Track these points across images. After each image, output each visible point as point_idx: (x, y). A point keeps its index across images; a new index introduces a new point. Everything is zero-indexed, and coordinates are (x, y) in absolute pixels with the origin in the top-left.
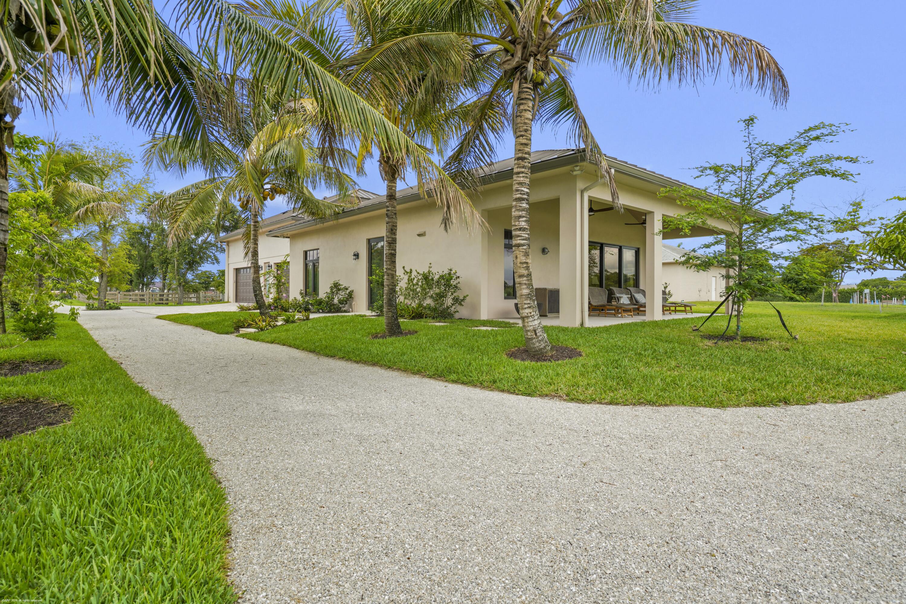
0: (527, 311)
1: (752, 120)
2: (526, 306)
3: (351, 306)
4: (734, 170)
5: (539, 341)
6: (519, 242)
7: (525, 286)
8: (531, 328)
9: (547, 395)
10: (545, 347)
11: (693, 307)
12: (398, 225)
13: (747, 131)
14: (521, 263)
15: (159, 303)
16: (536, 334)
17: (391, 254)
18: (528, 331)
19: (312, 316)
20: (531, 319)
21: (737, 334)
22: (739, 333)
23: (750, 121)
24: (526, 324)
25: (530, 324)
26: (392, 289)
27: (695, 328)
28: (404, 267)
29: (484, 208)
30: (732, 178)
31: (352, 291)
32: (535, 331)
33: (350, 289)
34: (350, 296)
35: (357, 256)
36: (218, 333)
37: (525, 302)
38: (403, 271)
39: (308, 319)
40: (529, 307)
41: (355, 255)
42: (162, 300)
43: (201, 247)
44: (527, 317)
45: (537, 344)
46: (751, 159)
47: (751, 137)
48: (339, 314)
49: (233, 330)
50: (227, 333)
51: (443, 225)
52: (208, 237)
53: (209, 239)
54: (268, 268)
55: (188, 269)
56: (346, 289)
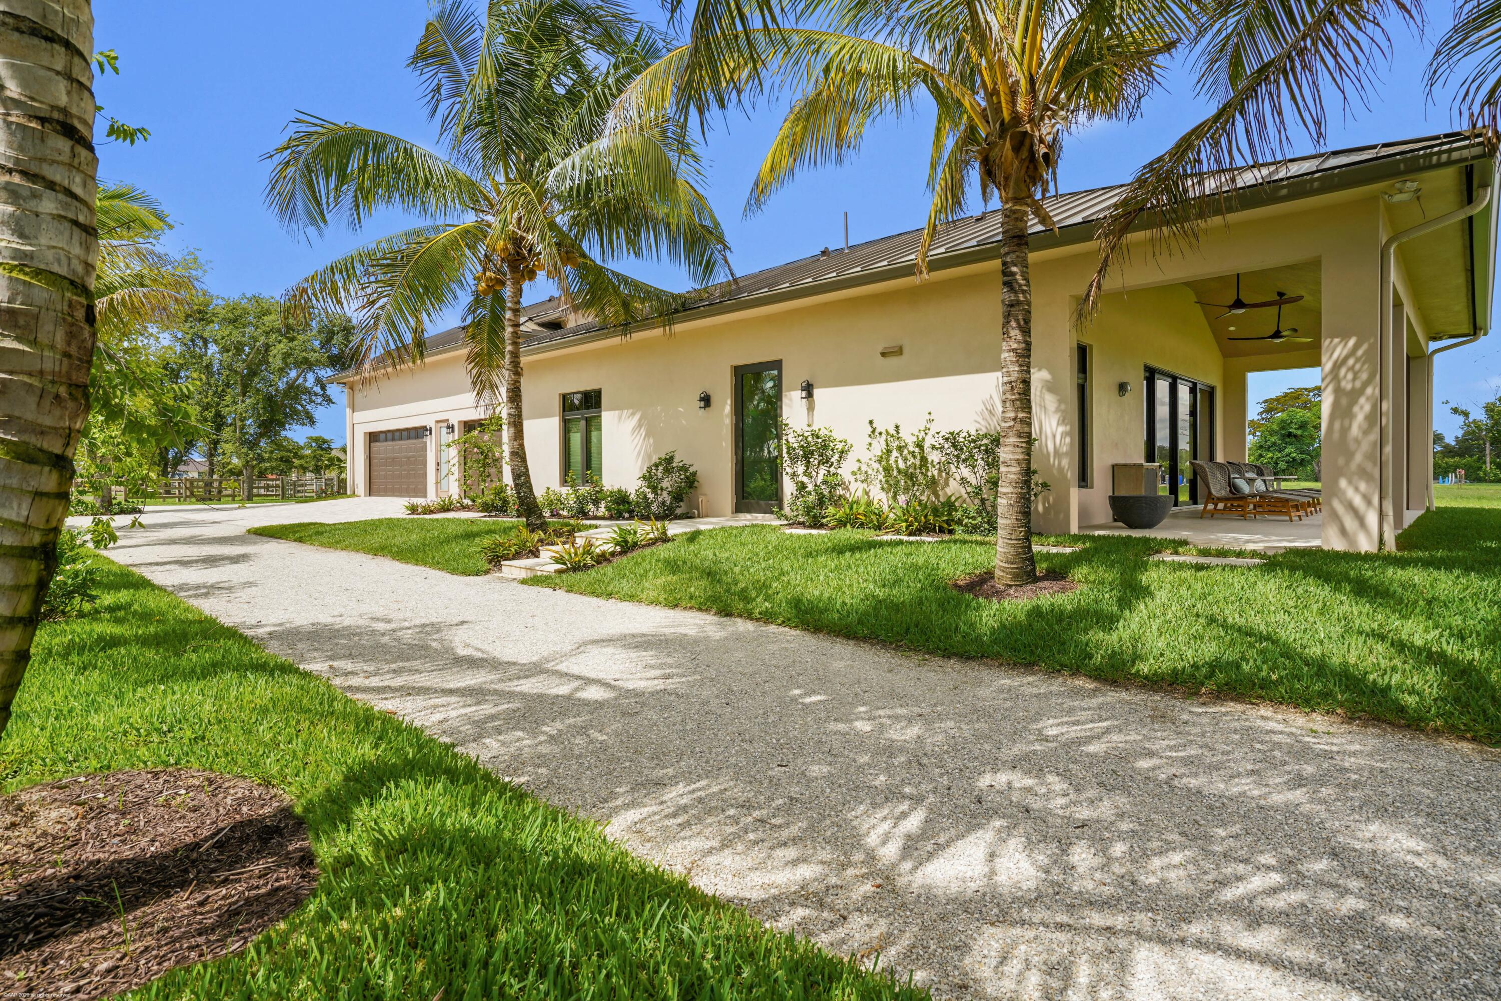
28: (871, 422)
31: (696, 474)
33: (692, 470)
34: (692, 482)
35: (706, 400)
38: (870, 430)
39: (665, 538)
41: (702, 399)
43: (286, 394)
49: (487, 566)
52: (299, 376)
53: (300, 380)
54: (444, 430)
55: (261, 435)
56: (684, 468)
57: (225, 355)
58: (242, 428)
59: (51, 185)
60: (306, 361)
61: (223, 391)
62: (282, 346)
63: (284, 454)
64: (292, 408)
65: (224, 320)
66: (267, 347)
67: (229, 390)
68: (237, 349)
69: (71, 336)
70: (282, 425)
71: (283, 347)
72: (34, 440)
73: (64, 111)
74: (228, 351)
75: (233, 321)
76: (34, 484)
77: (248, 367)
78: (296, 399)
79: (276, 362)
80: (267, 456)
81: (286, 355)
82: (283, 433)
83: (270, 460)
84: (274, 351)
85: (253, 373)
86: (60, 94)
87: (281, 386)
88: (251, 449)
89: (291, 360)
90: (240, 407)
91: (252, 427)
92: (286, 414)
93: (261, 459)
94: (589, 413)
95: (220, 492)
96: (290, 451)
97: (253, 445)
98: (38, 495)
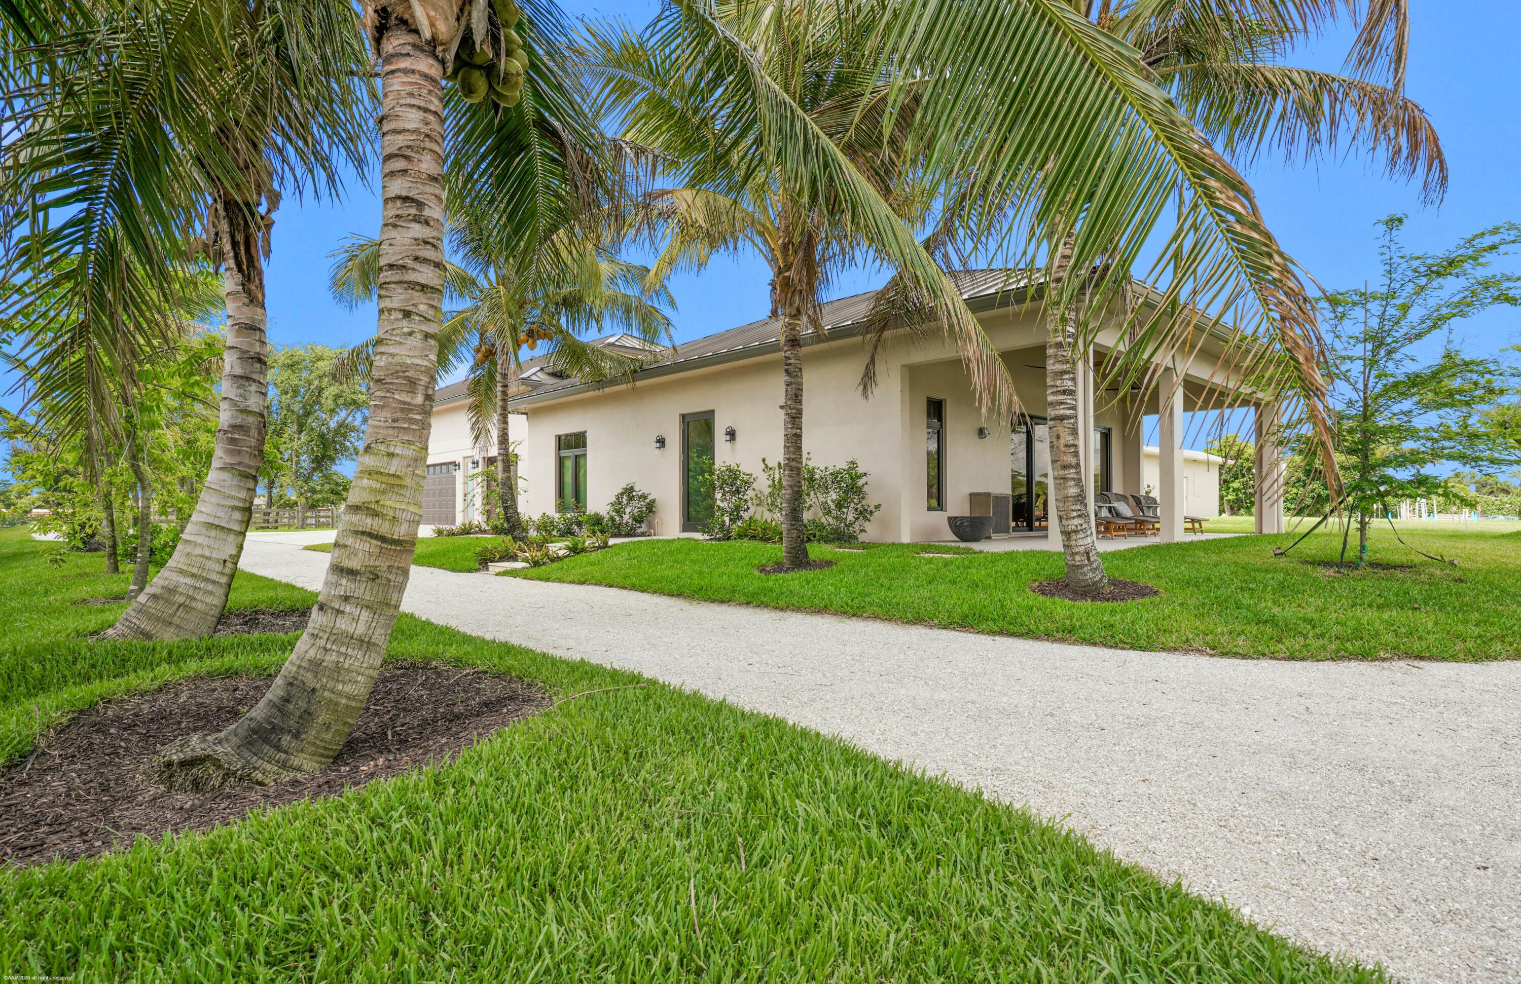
0: (1076, 522)
1: (1400, 220)
2: (1075, 514)
3: (650, 525)
4: (1364, 298)
5: (1094, 570)
6: (1062, 412)
7: (1072, 483)
8: (1082, 549)
9: (1176, 650)
10: (1101, 579)
11: (1203, 524)
12: (804, 387)
13: (1388, 237)
14: (1066, 446)
15: (262, 528)
16: (1089, 559)
17: (795, 435)
18: (1076, 553)
19: (612, 541)
20: (1082, 535)
21: (1361, 559)
22: (1365, 558)
23: (1394, 222)
24: (1073, 543)
25: (1081, 542)
26: (798, 492)
27: (1278, 552)
28: (764, 460)
29: (905, 363)
30: (1358, 312)
31: (653, 501)
32: (1088, 554)
33: (650, 498)
34: (651, 508)
35: (661, 442)
36: (454, 570)
37: (1073, 508)
38: (763, 466)
39: (605, 545)
40: (1079, 516)
41: (658, 441)
42: (268, 521)
43: (337, 432)
44: (1076, 532)
45: (1090, 575)
46: (1388, 282)
47: (1393, 247)
48: (636, 539)
49: (477, 566)
50: (470, 571)
51: (861, 387)
52: (348, 416)
53: (350, 419)
54: (470, 465)
55: (314, 469)
56: (644, 497)
57: (284, 397)
58: (297, 463)
59: (254, 381)
60: (354, 402)
61: (281, 429)
62: (332, 389)
63: (333, 486)
64: (341, 444)
65: (284, 365)
66: (321, 390)
67: (286, 429)
68: (294, 391)
69: (259, 433)
70: (332, 460)
71: (334, 389)
72: (248, 470)
73: (258, 354)
74: (286, 393)
75: (291, 366)
76: (247, 486)
77: (304, 407)
78: (345, 436)
79: (328, 402)
80: (319, 488)
81: (337, 397)
82: (334, 468)
83: (321, 492)
84: (326, 393)
85: (308, 414)
86: (257, 348)
87: (333, 424)
88: (305, 482)
89: (341, 401)
90: (295, 444)
91: (306, 462)
92: (336, 450)
93: (313, 491)
94: (577, 452)
95: (276, 521)
96: (337, 484)
97: (308, 479)
98: (249, 489)
